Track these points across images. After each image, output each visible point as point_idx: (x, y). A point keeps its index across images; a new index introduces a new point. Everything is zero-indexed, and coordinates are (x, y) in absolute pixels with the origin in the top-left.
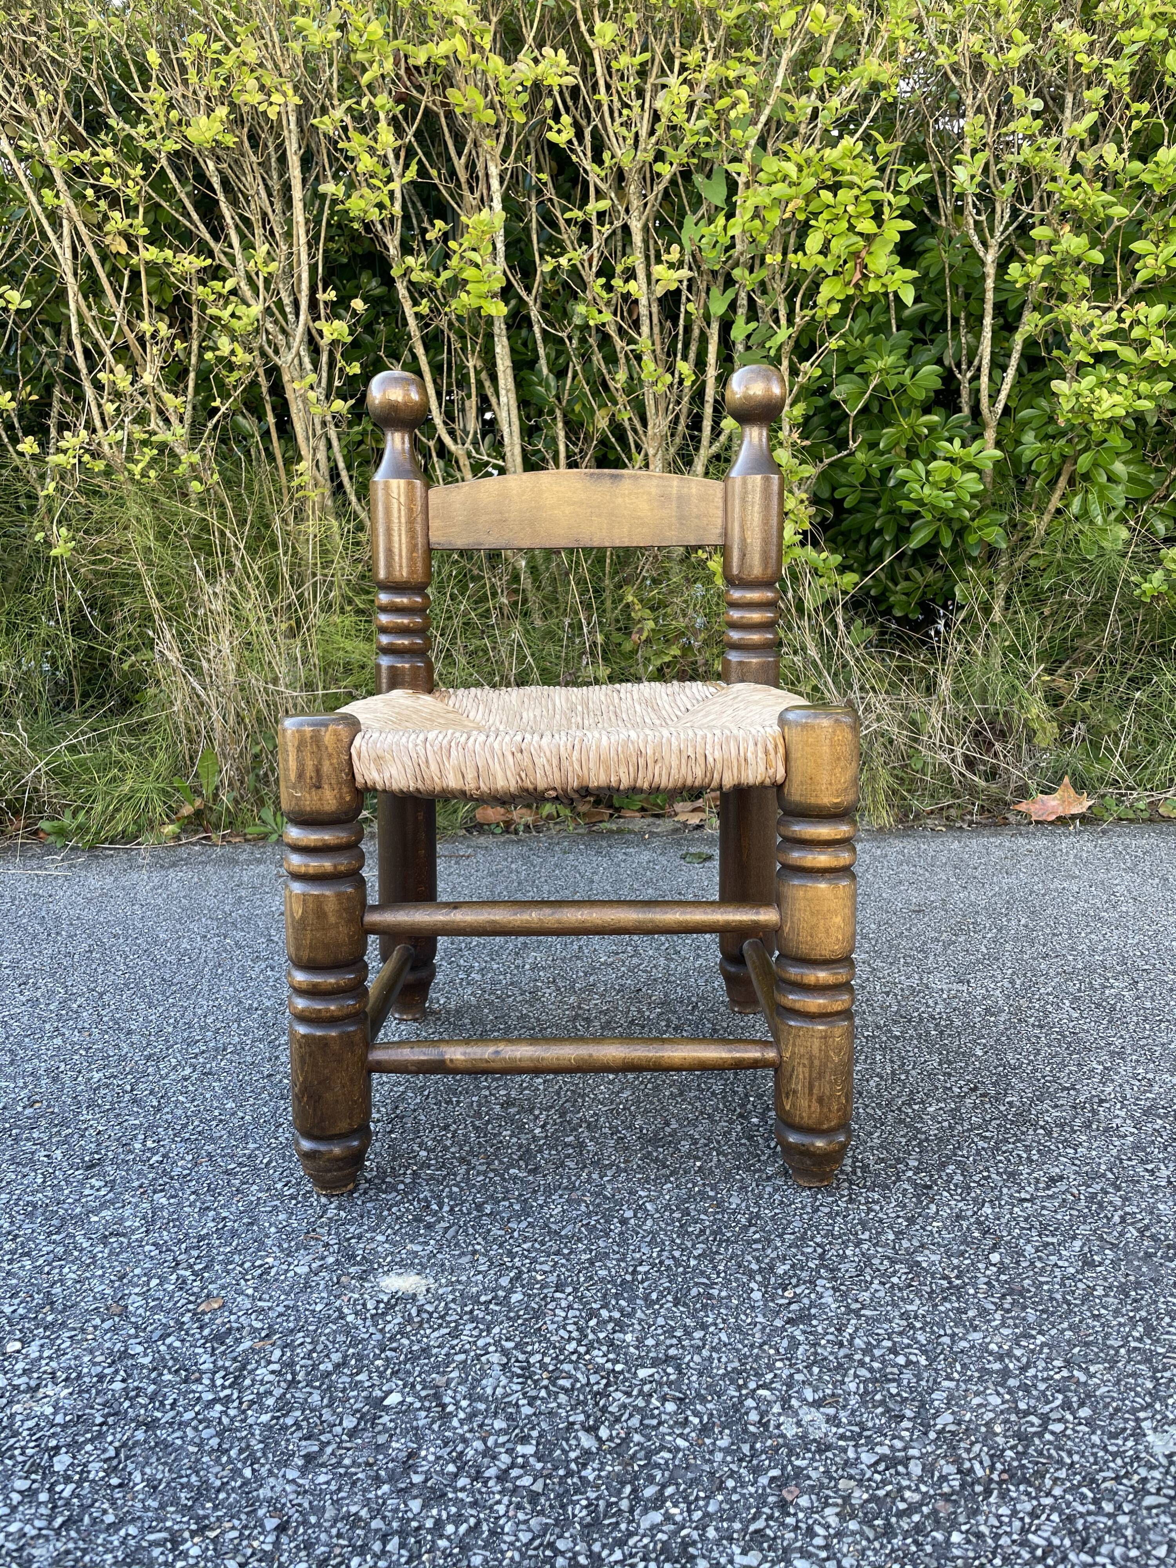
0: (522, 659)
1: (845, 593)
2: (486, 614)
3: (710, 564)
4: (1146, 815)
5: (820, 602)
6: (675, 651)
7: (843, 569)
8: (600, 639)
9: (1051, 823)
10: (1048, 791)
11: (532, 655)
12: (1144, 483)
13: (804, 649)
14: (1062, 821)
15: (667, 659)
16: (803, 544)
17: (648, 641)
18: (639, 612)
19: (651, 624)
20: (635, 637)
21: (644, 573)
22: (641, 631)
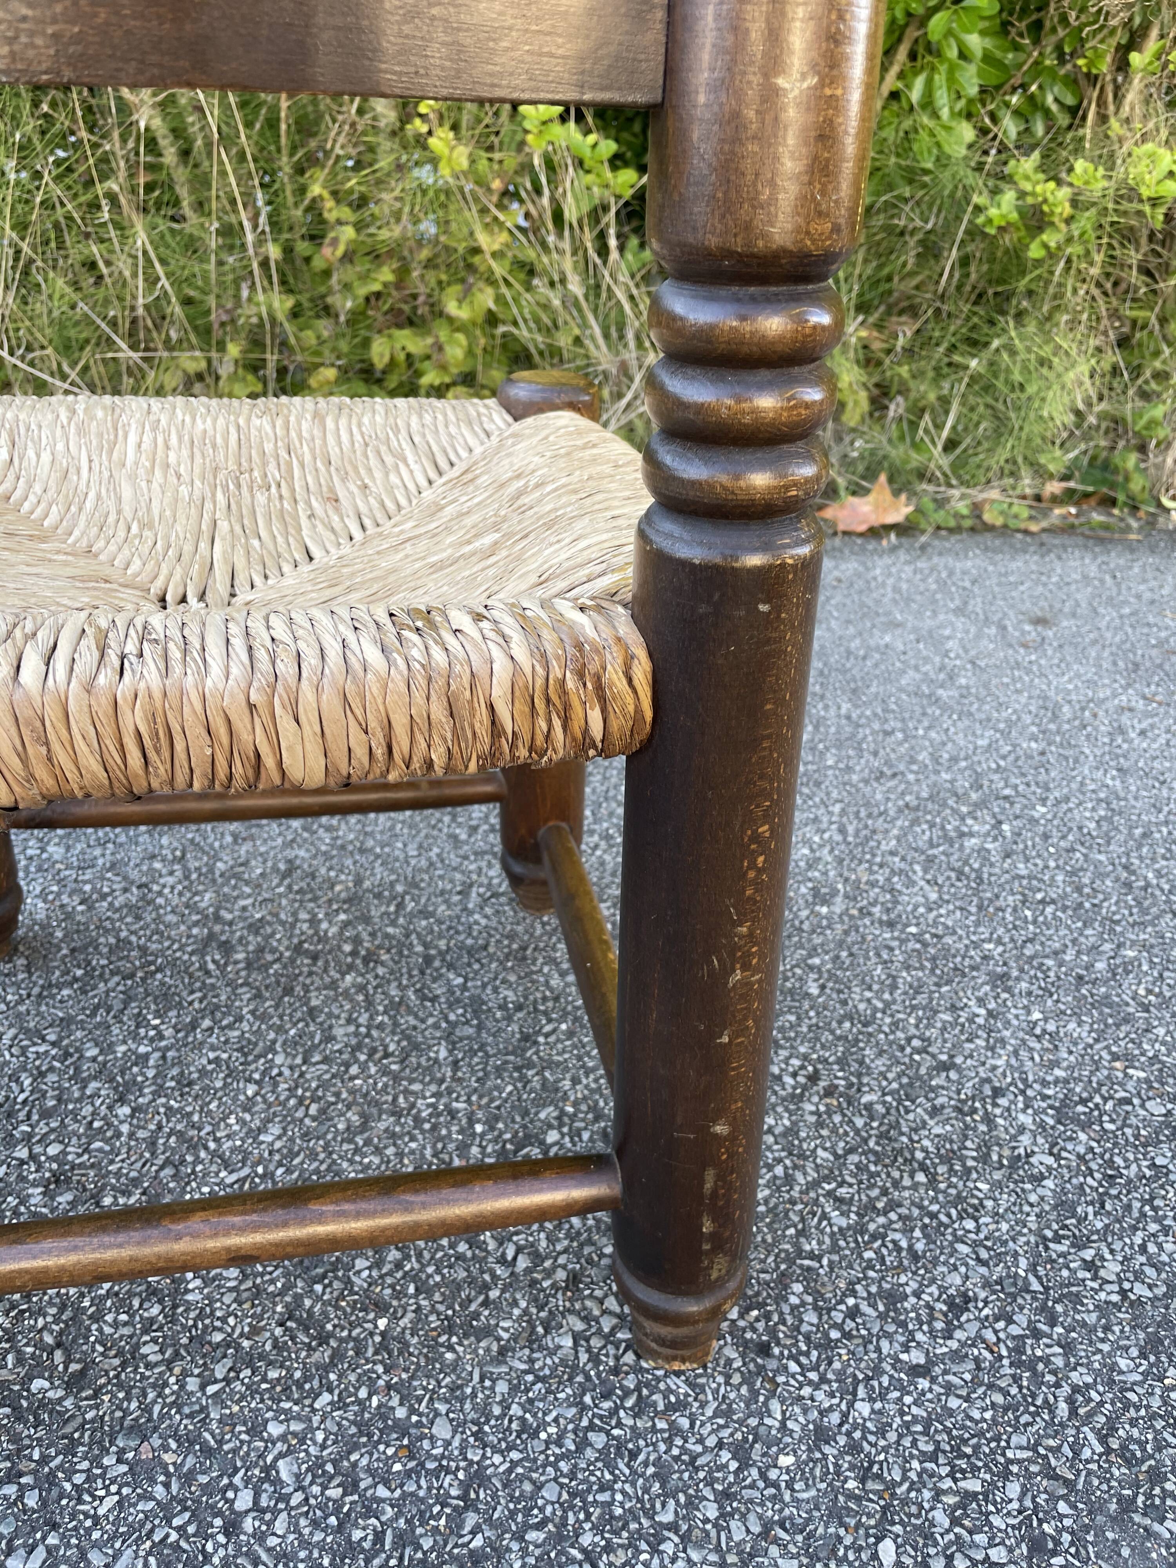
0: (152, 281)
1: (618, 197)
2: (95, 206)
3: (432, 142)
4: (967, 523)
5: (586, 208)
6: (386, 274)
7: (616, 162)
8: (274, 252)
9: (861, 535)
10: (857, 491)
11: (168, 275)
12: (998, 64)
13: (563, 281)
14: (876, 532)
15: (376, 287)
16: (563, 118)
17: (348, 257)
18: (332, 211)
19: (349, 232)
20: (327, 251)
21: (338, 151)
22: (335, 242)
